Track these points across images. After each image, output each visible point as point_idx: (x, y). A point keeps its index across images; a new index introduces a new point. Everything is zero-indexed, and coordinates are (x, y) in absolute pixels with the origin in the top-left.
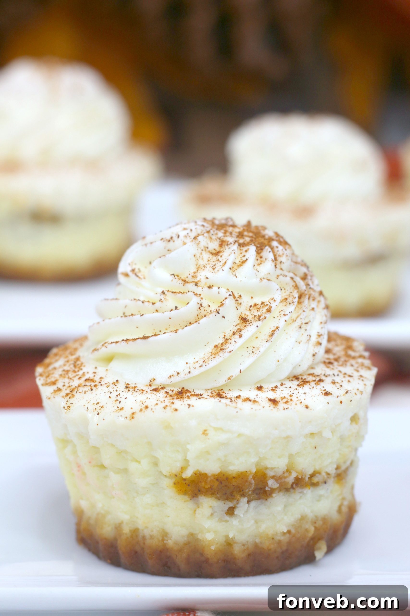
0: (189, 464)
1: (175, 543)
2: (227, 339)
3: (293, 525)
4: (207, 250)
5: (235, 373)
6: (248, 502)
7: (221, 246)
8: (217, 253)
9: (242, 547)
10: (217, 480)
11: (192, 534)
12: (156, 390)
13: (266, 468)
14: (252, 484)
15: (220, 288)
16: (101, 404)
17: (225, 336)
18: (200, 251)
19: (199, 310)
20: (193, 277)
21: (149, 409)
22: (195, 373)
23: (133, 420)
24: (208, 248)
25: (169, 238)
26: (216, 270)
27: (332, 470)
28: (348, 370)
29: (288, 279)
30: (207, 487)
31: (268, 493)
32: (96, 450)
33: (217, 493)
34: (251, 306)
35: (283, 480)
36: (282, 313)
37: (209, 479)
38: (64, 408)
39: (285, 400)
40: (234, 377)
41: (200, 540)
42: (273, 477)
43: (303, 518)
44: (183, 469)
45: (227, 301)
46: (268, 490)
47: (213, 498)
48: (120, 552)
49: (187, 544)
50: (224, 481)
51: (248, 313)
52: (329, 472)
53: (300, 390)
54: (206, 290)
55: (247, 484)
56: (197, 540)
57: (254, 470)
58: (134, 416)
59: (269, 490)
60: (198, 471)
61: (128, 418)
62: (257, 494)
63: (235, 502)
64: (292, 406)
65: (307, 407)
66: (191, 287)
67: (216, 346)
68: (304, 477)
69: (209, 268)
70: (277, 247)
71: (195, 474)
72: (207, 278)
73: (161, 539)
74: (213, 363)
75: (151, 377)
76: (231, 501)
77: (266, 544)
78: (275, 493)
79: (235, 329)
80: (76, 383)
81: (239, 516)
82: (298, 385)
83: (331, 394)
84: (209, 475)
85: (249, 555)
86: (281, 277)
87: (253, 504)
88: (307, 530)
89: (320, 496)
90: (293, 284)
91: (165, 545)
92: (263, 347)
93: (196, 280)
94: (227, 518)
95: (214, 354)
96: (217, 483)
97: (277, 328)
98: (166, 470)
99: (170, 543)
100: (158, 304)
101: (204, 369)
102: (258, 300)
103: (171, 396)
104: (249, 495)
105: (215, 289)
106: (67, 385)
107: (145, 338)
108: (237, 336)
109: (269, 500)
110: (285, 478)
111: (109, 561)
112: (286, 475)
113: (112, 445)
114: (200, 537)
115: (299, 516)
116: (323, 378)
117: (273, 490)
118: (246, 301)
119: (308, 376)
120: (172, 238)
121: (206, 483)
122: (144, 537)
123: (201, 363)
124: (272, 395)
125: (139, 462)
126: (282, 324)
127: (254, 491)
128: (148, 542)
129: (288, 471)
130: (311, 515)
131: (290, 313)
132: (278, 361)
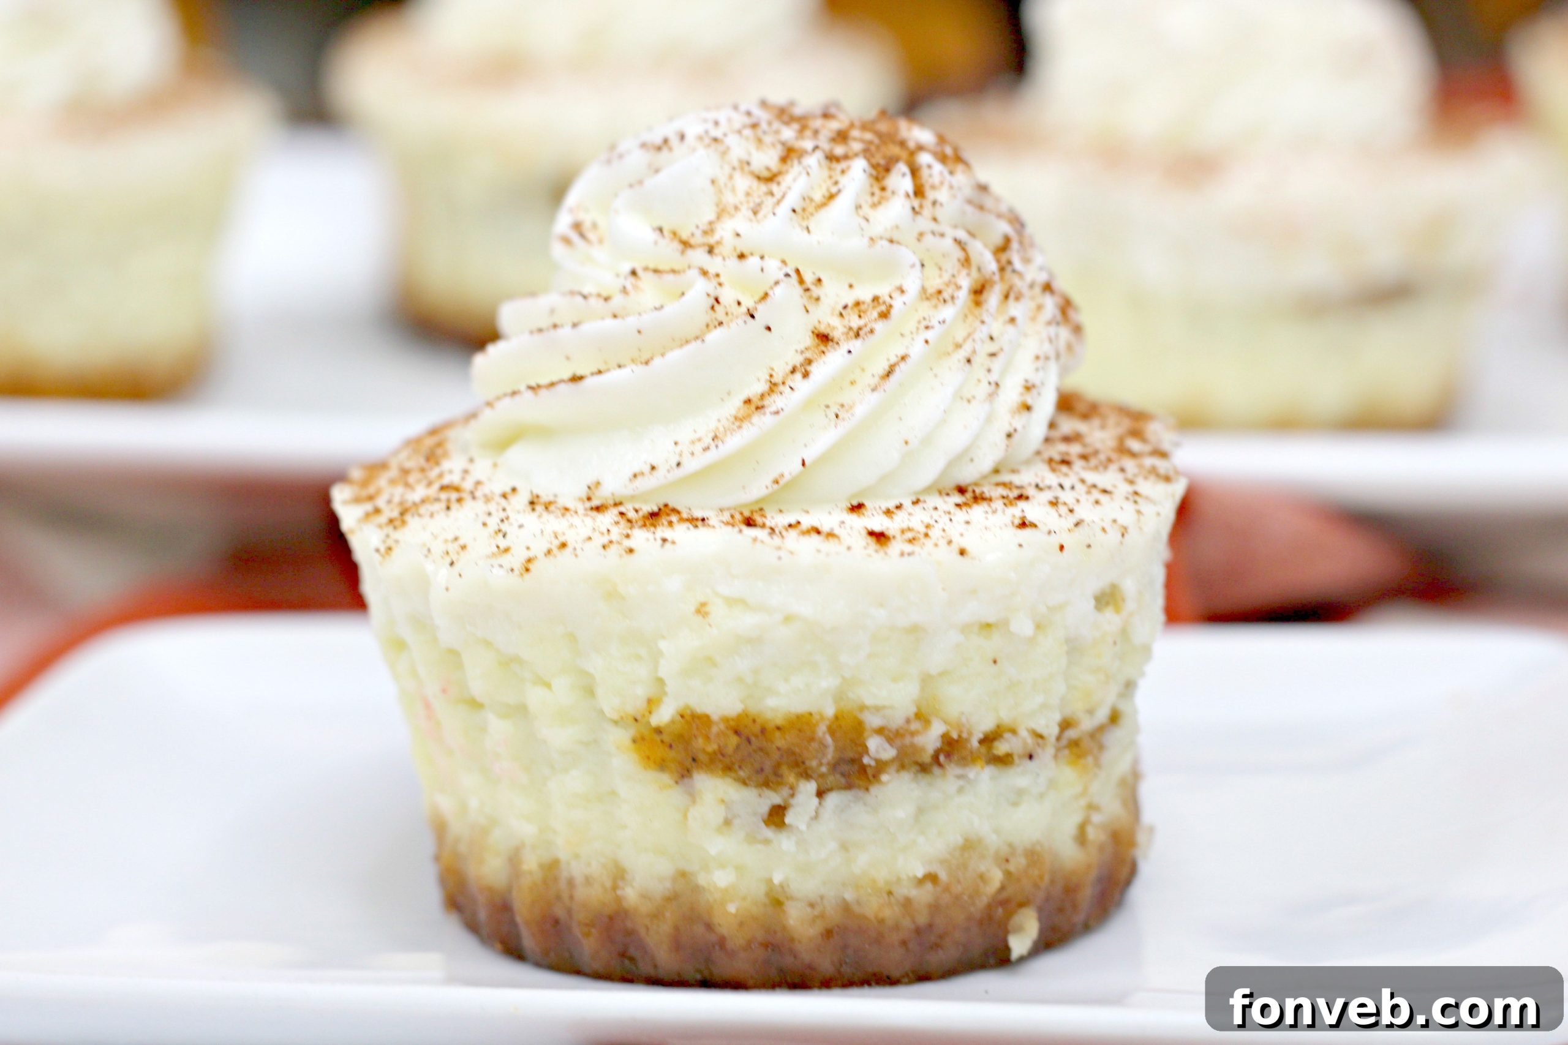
0: (667, 689)
1: (644, 896)
2: (775, 384)
3: (943, 862)
4: (746, 168)
5: (792, 468)
6: (820, 794)
7: (784, 159)
8: (770, 178)
9: (809, 910)
10: (737, 732)
11: (683, 875)
12: (598, 509)
13: (863, 708)
14: (825, 746)
15: (766, 257)
16: (461, 542)
17: (771, 376)
18: (727, 170)
19: (710, 312)
20: (705, 233)
21: (568, 551)
22: (692, 465)
23: (527, 576)
24: (748, 163)
25: (658, 140)
26: (760, 215)
27: (1049, 726)
28: (1108, 478)
29: (948, 242)
30: (712, 747)
31: (870, 772)
32: (453, 655)
33: (740, 767)
34: (845, 307)
35: (907, 740)
36: (924, 323)
37: (715, 730)
38: (377, 550)
39: (909, 535)
40: (787, 477)
41: (704, 888)
42: (880, 731)
43: (970, 846)
44: (652, 703)
45: (778, 291)
46: (870, 766)
47: (729, 781)
48: (519, 919)
49: (672, 898)
50: (756, 736)
51: (836, 322)
52: (1040, 730)
53: (960, 515)
54: (733, 262)
55: (815, 745)
56: (697, 889)
57: (830, 711)
58: (531, 566)
59: (873, 763)
60: (687, 707)
61: (516, 572)
62: (843, 775)
63: (785, 791)
64: (924, 551)
65: (962, 552)
66: (699, 257)
67: (748, 401)
68: (965, 735)
69: (745, 212)
70: (929, 166)
71: (682, 716)
72: (738, 235)
73: (608, 884)
74: (734, 442)
75: (590, 479)
76: (775, 790)
77: (873, 907)
78: (888, 773)
79: (798, 360)
80: (419, 492)
81: (797, 828)
82: (958, 505)
83: (1035, 526)
84: (715, 717)
85: (828, 933)
86: (929, 239)
87: (833, 799)
88: (982, 877)
89: (1020, 793)
90: (960, 254)
91: (619, 900)
92: (864, 403)
93: (712, 240)
94: (769, 833)
95: (739, 420)
96: (734, 740)
97: (903, 358)
98: (610, 703)
99: (630, 895)
100: (618, 300)
101: (713, 455)
102: (865, 294)
103: (629, 521)
104: (822, 776)
105: (753, 262)
106: (396, 499)
107: (576, 379)
108: (798, 376)
109: (874, 790)
110: (913, 734)
111: (499, 946)
112: (915, 726)
113: (488, 644)
114: (702, 880)
115: (960, 841)
116: (1031, 492)
117: (881, 766)
118: (835, 294)
119: (993, 488)
120: (666, 141)
121: (707, 738)
122: (571, 883)
123: (708, 440)
124: (878, 523)
125: (548, 686)
126: (916, 349)
127: (834, 766)
128: (581, 893)
129: (922, 717)
130: (993, 841)
131: (939, 322)
132: (906, 443)
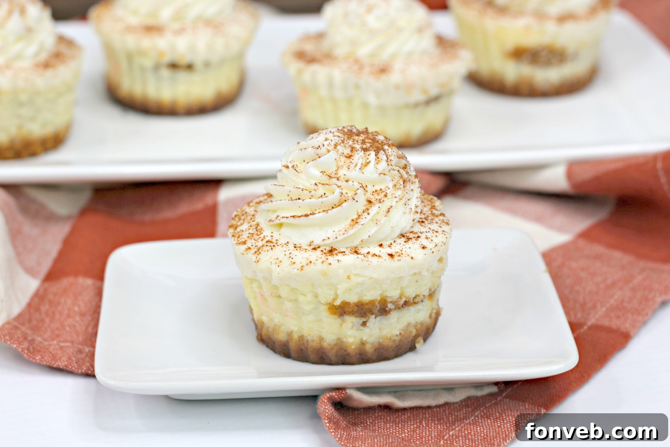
0: (339, 296)
1: (329, 345)
2: (359, 215)
3: (402, 330)
4: (343, 155)
5: (365, 237)
6: (376, 317)
7: (352, 151)
8: (349, 157)
9: (371, 345)
10: (356, 305)
11: (339, 339)
12: (314, 249)
13: (387, 297)
14: (377, 306)
15: (354, 181)
16: (280, 259)
17: (358, 213)
18: (339, 156)
19: (341, 197)
20: (335, 174)
21: (312, 263)
22: (340, 238)
23: (302, 271)
24: (343, 153)
25: (317, 146)
26: (350, 169)
27: (426, 293)
28: (434, 227)
29: (396, 172)
30: (350, 310)
31: (387, 311)
32: (276, 287)
33: (356, 313)
34: (373, 192)
35: (397, 303)
36: (394, 196)
37: (351, 306)
38: (255, 262)
39: (398, 254)
40: (365, 240)
41: (345, 342)
42: (391, 302)
43: (409, 325)
44: (334, 300)
45: (358, 192)
46: (388, 310)
47: (353, 317)
48: (291, 350)
49: (336, 344)
50: (360, 305)
51: (372, 197)
52: (424, 295)
53: (407, 245)
54: (345, 183)
55: (375, 307)
56: (343, 342)
57: (379, 299)
58: (303, 268)
59: (389, 310)
60: (344, 300)
61: (299, 270)
62: (380, 312)
63: (367, 318)
64: (403, 258)
65: (412, 258)
66: (334, 181)
67: (353, 220)
68: (410, 300)
69: (345, 168)
70: (388, 150)
71: (342, 303)
72: (345, 175)
73: (319, 342)
74: (351, 232)
75: (311, 240)
76: (364, 318)
77: (386, 343)
78: (392, 311)
79: (364, 208)
80: (260, 244)
81: (370, 327)
82: (405, 242)
83: (426, 247)
84: (351, 303)
85: (375, 350)
86: (392, 171)
87: (378, 318)
88: (411, 332)
89: (419, 310)
90: (400, 175)
91: (322, 345)
92: (383, 220)
93: (338, 176)
94: (362, 328)
95: (352, 226)
96: (356, 308)
97: (391, 207)
98: (323, 300)
99: (325, 345)
100: (313, 192)
101: (346, 235)
102: (378, 188)
103: (325, 253)
104: (376, 313)
105: (350, 182)
106: (254, 245)
107: (307, 216)
108: (366, 214)
109: (389, 316)
110: (398, 302)
111: (283, 355)
112: (399, 300)
113: (288, 285)
114: (344, 340)
115: (407, 324)
116: (420, 235)
117: (391, 310)
118: (370, 189)
119: (410, 234)
120: (319, 146)
121: (349, 308)
122: (307, 341)
123: (343, 232)
124: (390, 251)
125: (305, 296)
126: (394, 204)
127: (378, 311)
128: (311, 344)
129: (400, 298)
130: (413, 322)
131: (398, 195)
132: (392, 227)
